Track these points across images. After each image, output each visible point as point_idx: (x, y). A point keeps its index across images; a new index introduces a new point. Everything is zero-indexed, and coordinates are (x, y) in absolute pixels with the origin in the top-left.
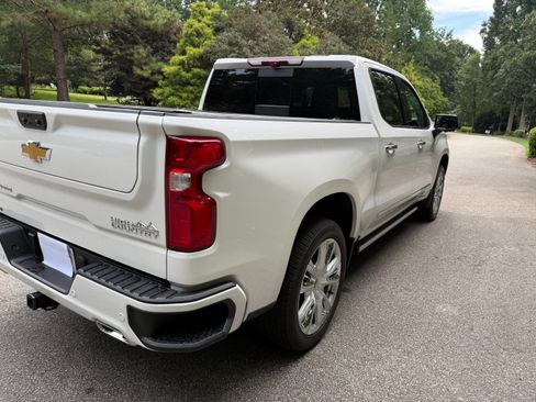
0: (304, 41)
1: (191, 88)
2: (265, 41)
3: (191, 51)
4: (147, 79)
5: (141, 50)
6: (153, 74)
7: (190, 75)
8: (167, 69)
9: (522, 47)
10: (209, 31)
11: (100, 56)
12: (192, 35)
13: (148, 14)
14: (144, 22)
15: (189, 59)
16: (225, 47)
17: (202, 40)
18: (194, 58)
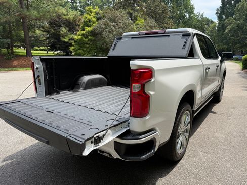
0: (137, 22)
1: (87, 46)
2: (120, 23)
3: (87, 29)
4: (67, 43)
5: (64, 29)
6: (69, 40)
7: (87, 40)
8: (76, 37)
9: (235, 19)
10: (94, 19)
11: (45, 33)
12: (87, 21)
13: (66, 13)
14: (64, 17)
15: (86, 32)
16: (104, 26)
17: (92, 23)
18: (88, 32)
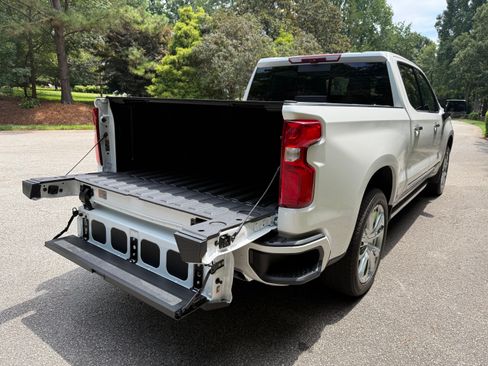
1: (182, 84)
2: (247, 40)
3: (182, 51)
4: (141, 78)
5: (135, 51)
6: (146, 72)
7: (180, 72)
8: (159, 68)
9: (474, 38)
10: (196, 33)
11: (98, 59)
12: (181, 36)
13: (140, 19)
14: (136, 26)
15: (178, 58)
16: (214, 47)
17: (190, 40)
18: (184, 57)
